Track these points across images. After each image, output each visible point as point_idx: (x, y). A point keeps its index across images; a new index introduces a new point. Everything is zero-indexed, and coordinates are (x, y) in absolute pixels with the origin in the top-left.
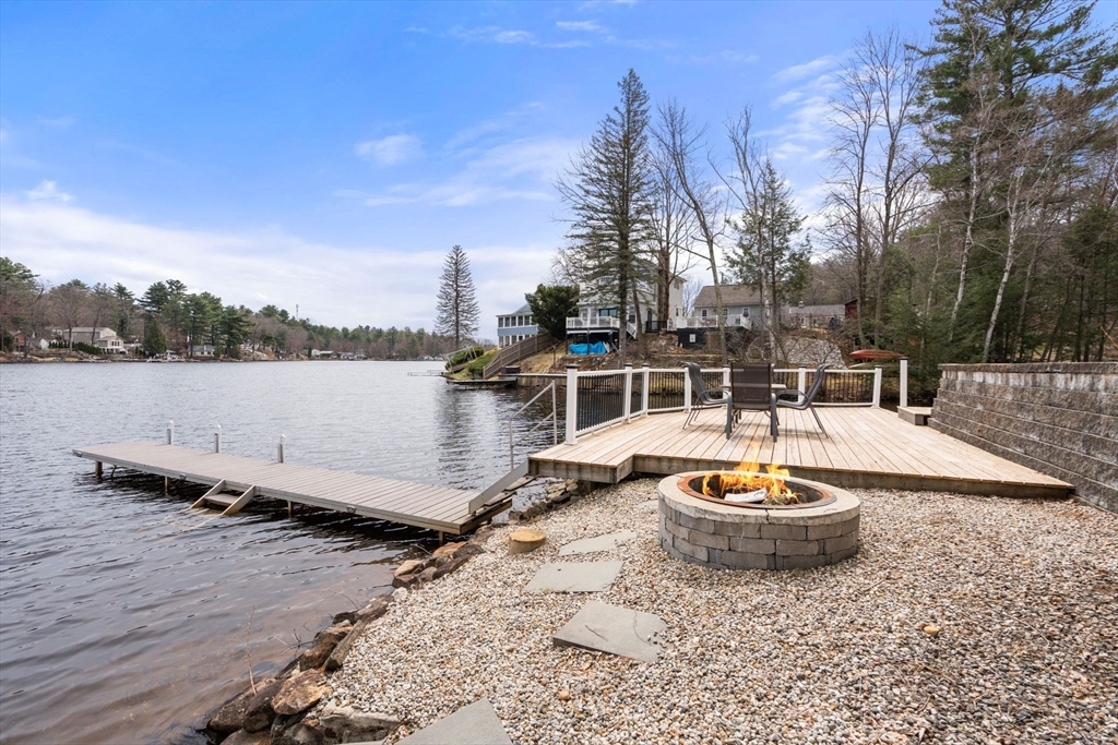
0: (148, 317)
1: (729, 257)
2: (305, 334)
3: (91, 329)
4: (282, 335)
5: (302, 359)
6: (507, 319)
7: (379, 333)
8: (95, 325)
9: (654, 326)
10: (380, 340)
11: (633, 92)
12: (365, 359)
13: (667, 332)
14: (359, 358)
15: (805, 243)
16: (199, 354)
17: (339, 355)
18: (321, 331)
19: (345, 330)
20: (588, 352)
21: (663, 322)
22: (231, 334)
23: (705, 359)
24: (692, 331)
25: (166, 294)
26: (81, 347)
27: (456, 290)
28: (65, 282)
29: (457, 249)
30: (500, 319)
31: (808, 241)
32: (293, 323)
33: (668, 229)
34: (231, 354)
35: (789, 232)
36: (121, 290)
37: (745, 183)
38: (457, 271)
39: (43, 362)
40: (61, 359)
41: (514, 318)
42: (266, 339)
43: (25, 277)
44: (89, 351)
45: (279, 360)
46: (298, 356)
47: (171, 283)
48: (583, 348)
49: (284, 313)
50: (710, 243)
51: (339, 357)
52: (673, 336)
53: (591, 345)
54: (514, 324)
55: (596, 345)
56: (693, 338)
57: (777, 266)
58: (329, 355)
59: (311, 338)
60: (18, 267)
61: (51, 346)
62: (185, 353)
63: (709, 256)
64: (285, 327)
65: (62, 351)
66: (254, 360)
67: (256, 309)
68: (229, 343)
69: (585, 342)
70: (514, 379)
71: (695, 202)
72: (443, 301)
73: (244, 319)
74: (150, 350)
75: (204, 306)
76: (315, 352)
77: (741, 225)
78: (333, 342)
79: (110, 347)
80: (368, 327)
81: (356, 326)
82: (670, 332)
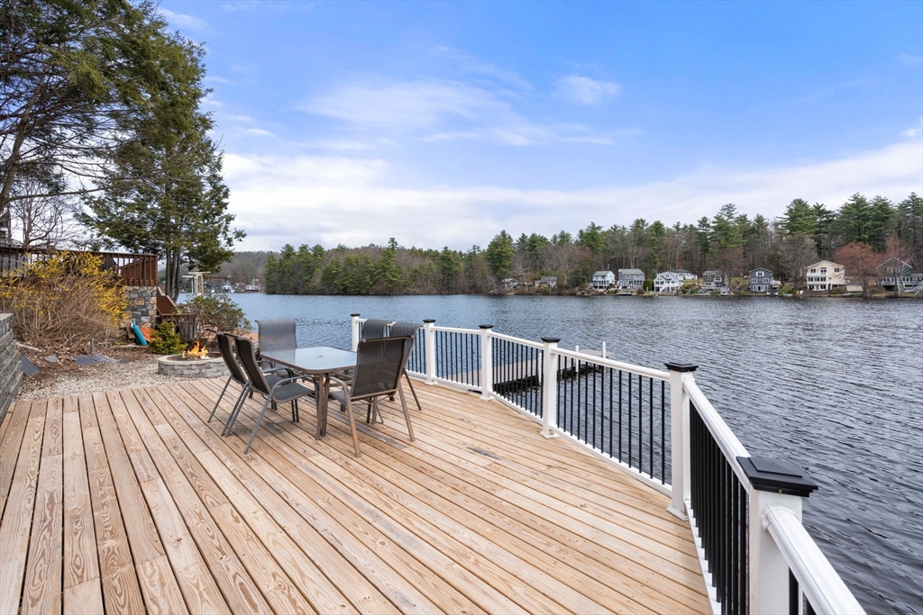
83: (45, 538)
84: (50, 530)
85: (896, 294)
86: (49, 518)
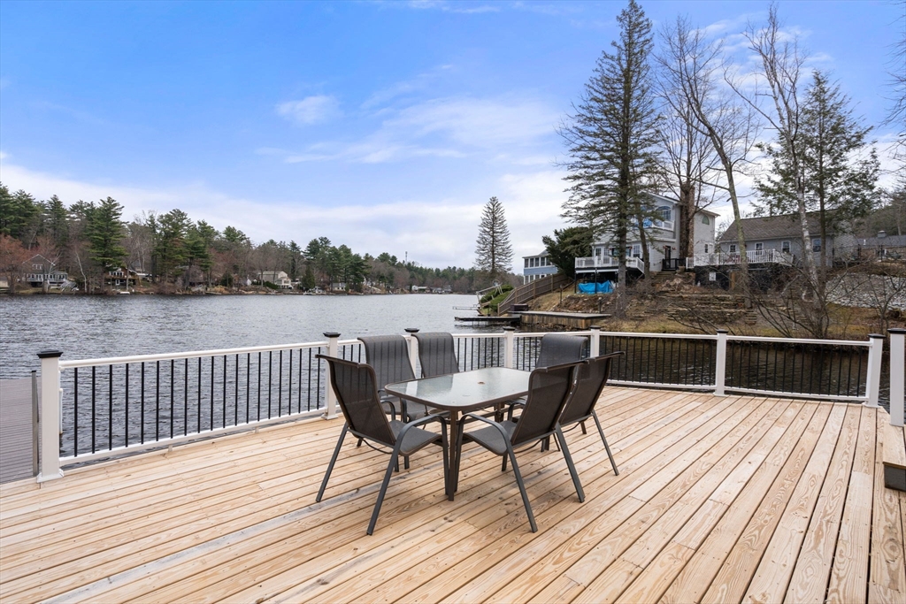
0: (308, 263)
1: (762, 185)
2: (408, 274)
3: (273, 273)
4: (391, 274)
5: (405, 293)
6: (532, 260)
7: (462, 272)
8: (275, 270)
9: (673, 264)
10: (463, 278)
11: (634, 23)
12: (451, 293)
13: (685, 270)
14: (447, 292)
15: (869, 159)
16: (336, 289)
17: (431, 290)
18: (421, 271)
19: (438, 270)
20: (596, 291)
21: (681, 261)
22: (356, 275)
23: (723, 299)
24: (714, 269)
25: (318, 247)
26: (268, 284)
27: (493, 236)
28: (266, 242)
29: (494, 200)
30: (526, 260)
31: (874, 157)
32: (400, 266)
33: (689, 163)
34: (356, 289)
35: (847, 150)
36: (293, 245)
37: (776, 98)
38: (494, 219)
39: (247, 295)
40: (257, 292)
41: (537, 259)
42: (381, 278)
43: (242, 239)
44: (271, 288)
45: (389, 294)
46: (402, 290)
47: (322, 239)
48: (590, 287)
49: (394, 259)
50: (729, 170)
51: (431, 292)
52: (691, 274)
53: (599, 284)
54: (537, 265)
55: (604, 284)
56: (712, 276)
57: (829, 190)
58: (424, 290)
59: (412, 277)
60: (240, 233)
61: (253, 283)
62: (327, 289)
63: (728, 187)
64: (394, 269)
65: (258, 287)
66: (371, 294)
67: (376, 256)
68: (355, 281)
69: (593, 282)
70: (518, 316)
71: (710, 129)
72: (482, 246)
73: (365, 263)
74: (305, 287)
75: (340, 255)
76: (415, 287)
77: (777, 147)
78: (429, 280)
79: (283, 284)
80: (455, 268)
81: (446, 267)
82: (689, 270)
83: (831, 508)
84: (826, 511)
85: (43, 290)
86: (824, 523)
